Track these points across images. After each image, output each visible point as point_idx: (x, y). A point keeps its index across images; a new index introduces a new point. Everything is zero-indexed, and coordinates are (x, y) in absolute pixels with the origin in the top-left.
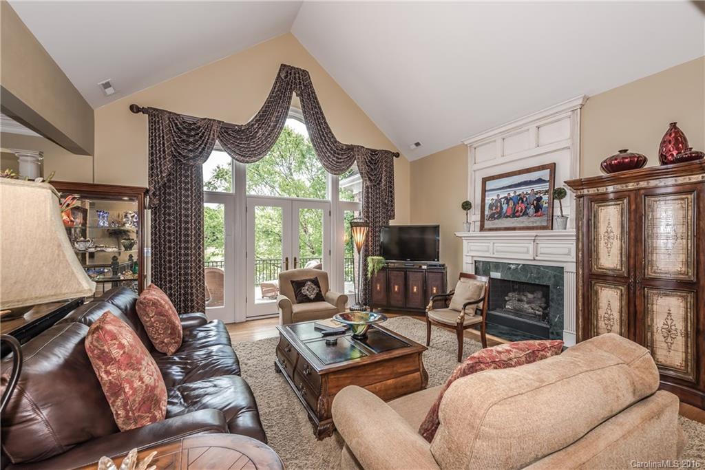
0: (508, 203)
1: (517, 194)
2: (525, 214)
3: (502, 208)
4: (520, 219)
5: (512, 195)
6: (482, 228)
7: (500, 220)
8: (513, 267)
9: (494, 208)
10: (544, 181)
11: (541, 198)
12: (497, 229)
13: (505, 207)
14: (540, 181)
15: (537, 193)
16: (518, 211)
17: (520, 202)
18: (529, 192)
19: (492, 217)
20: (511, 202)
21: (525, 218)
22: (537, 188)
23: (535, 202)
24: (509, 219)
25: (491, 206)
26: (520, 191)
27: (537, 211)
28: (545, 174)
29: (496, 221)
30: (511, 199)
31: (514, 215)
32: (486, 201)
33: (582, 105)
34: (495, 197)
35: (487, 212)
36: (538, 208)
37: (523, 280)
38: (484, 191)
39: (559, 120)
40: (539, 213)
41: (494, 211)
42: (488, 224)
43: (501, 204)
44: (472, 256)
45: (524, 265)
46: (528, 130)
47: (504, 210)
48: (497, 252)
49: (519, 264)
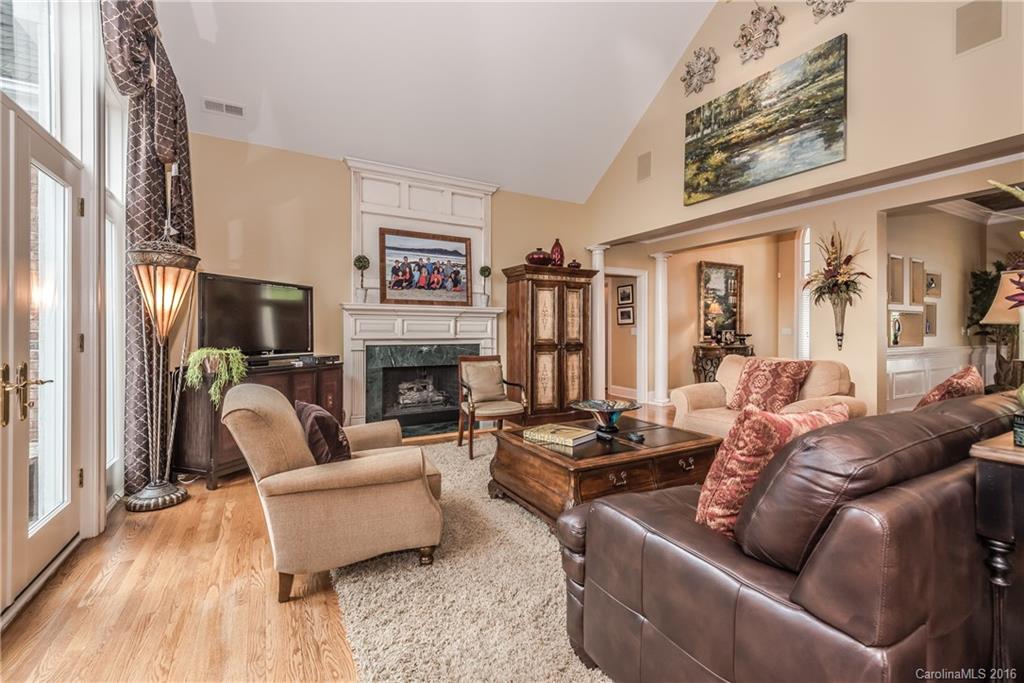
0: (420, 270)
1: (432, 261)
2: (443, 287)
3: (412, 275)
4: (436, 291)
5: (425, 261)
6: (383, 299)
7: (410, 291)
8: (425, 349)
9: (400, 274)
10: (460, 255)
11: (459, 272)
12: (406, 302)
13: (416, 275)
14: (455, 253)
15: (454, 266)
16: (433, 282)
17: (436, 272)
18: (446, 263)
19: (398, 284)
20: (424, 270)
21: (442, 291)
22: (454, 260)
23: (453, 276)
24: (423, 290)
25: (395, 271)
26: (435, 259)
27: (455, 285)
28: (461, 247)
29: (405, 291)
30: (424, 266)
31: (429, 286)
32: (387, 262)
33: (494, 193)
34: (402, 260)
35: (389, 277)
36: (456, 282)
37: (439, 362)
38: (383, 248)
39: (473, 197)
40: (458, 288)
41: (401, 278)
42: (391, 294)
43: (410, 269)
44: (365, 340)
45: (439, 346)
46: (443, 191)
47: (416, 278)
48: (408, 331)
49: (433, 345)
